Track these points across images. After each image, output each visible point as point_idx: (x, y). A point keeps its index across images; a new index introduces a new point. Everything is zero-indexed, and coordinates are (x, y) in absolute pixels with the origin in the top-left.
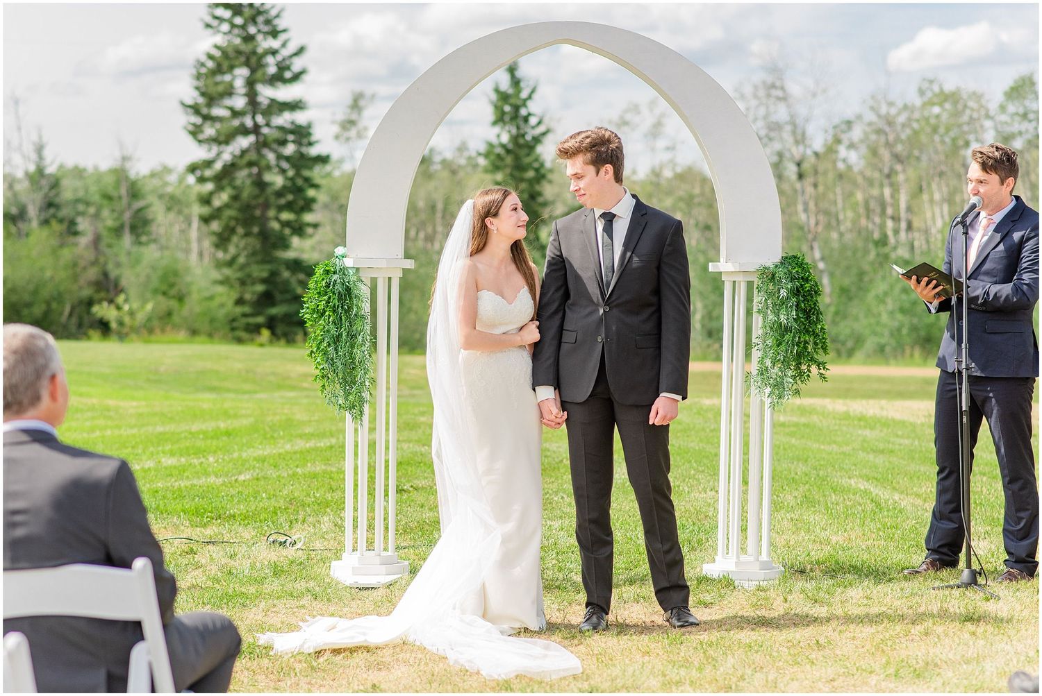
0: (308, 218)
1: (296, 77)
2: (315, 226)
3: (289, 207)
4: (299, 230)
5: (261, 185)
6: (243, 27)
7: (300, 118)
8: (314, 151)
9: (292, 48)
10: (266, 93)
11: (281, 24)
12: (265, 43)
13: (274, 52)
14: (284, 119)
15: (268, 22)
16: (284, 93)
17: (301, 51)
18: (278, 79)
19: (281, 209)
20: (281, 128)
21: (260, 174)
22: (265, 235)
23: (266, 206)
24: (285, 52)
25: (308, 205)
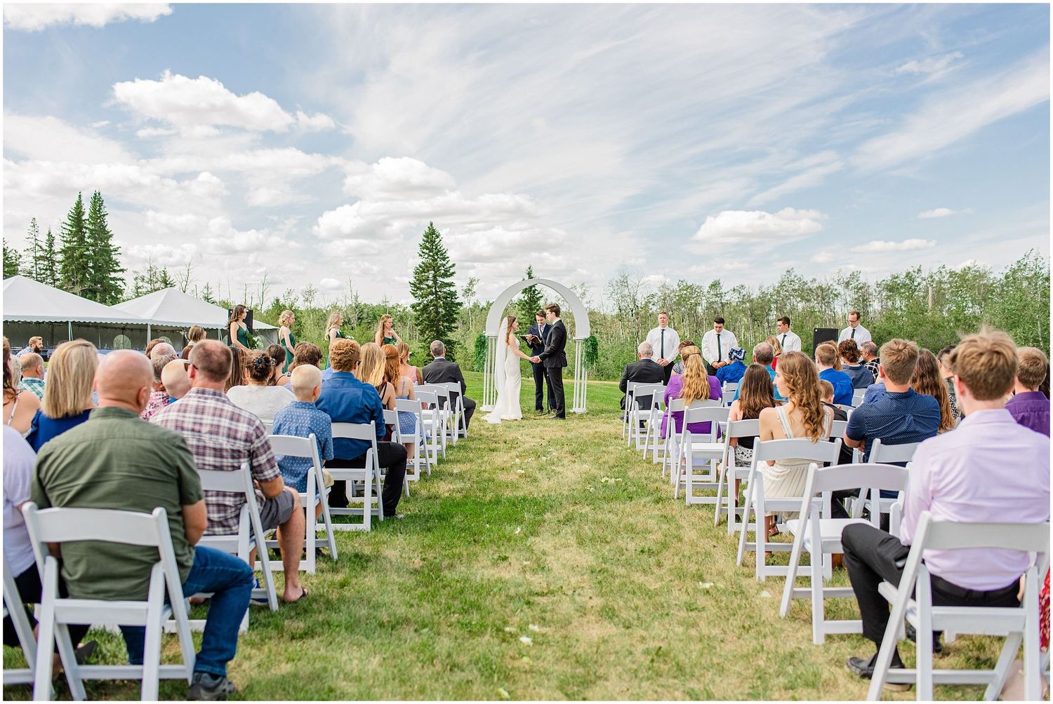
0: (453, 325)
1: (452, 274)
2: (457, 328)
3: (447, 321)
4: (450, 329)
5: (437, 313)
6: (433, 256)
7: (452, 289)
8: (457, 301)
9: (450, 264)
10: (440, 279)
11: (447, 255)
12: (440, 262)
13: (444, 265)
14: (446, 289)
15: (442, 254)
16: (447, 280)
17: (454, 265)
18: (445, 275)
19: (444, 321)
20: (445, 292)
21: (437, 309)
22: (438, 330)
23: (439, 320)
24: (448, 266)
25: (454, 321)
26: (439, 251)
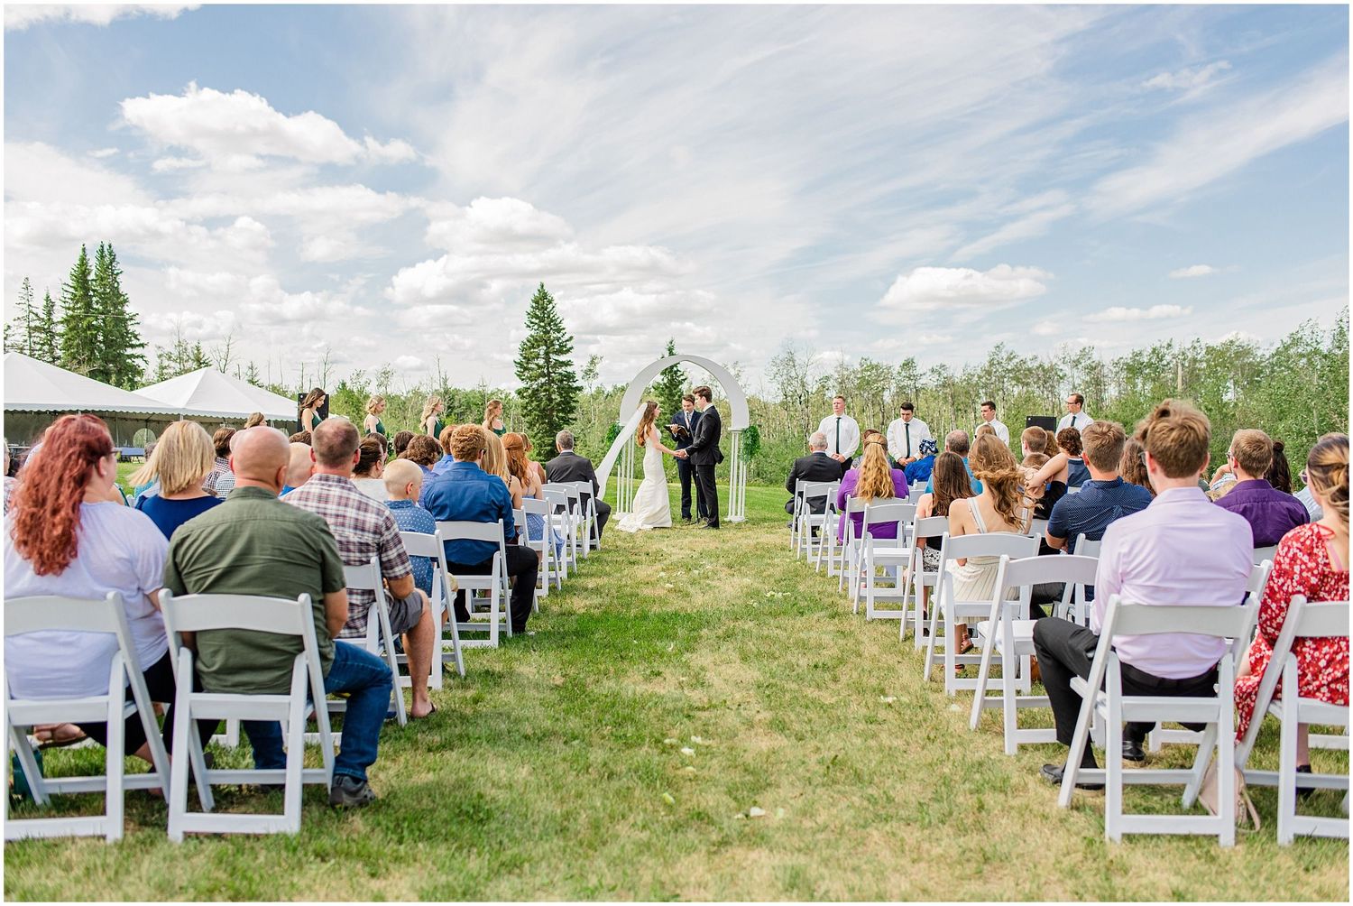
0: (571, 416)
1: (568, 351)
2: (575, 419)
3: (563, 410)
4: (567, 422)
5: (550, 400)
6: (544, 327)
7: (569, 369)
8: (575, 385)
9: (566, 337)
10: (553, 357)
11: (562, 326)
12: (554, 335)
13: (558, 339)
14: (562, 370)
15: (556, 325)
16: (562, 358)
17: (571, 338)
18: (559, 352)
19: (558, 411)
20: (560, 374)
21: (549, 395)
22: (551, 424)
23: (552, 410)
24: (563, 339)
25: (572, 410)
26: (552, 321)
